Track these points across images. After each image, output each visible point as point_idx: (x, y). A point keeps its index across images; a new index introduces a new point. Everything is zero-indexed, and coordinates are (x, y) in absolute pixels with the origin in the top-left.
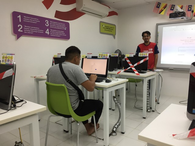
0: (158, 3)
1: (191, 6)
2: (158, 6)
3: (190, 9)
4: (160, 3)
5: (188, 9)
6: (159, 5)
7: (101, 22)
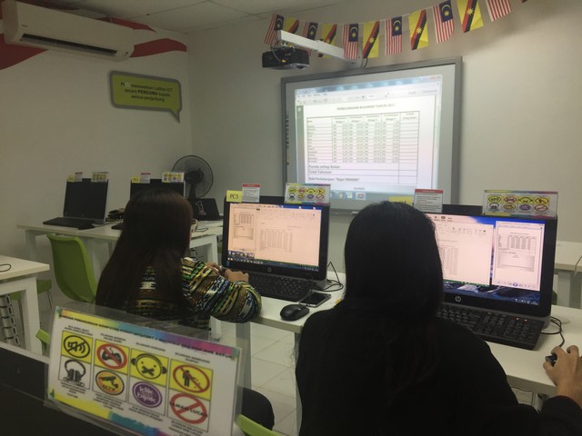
0: (278, 17)
1: (357, 25)
2: (279, 26)
3: (354, 35)
4: (282, 18)
5: (350, 34)
6: (279, 22)
7: (112, 74)
